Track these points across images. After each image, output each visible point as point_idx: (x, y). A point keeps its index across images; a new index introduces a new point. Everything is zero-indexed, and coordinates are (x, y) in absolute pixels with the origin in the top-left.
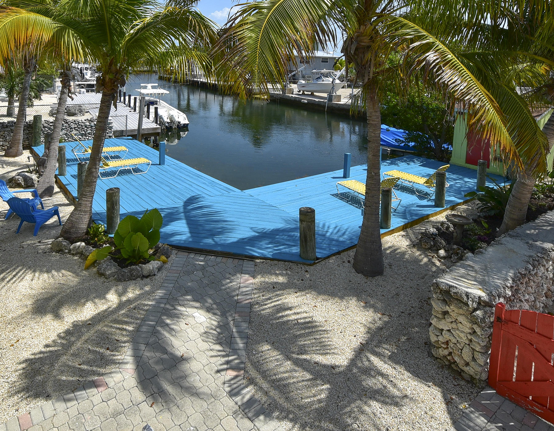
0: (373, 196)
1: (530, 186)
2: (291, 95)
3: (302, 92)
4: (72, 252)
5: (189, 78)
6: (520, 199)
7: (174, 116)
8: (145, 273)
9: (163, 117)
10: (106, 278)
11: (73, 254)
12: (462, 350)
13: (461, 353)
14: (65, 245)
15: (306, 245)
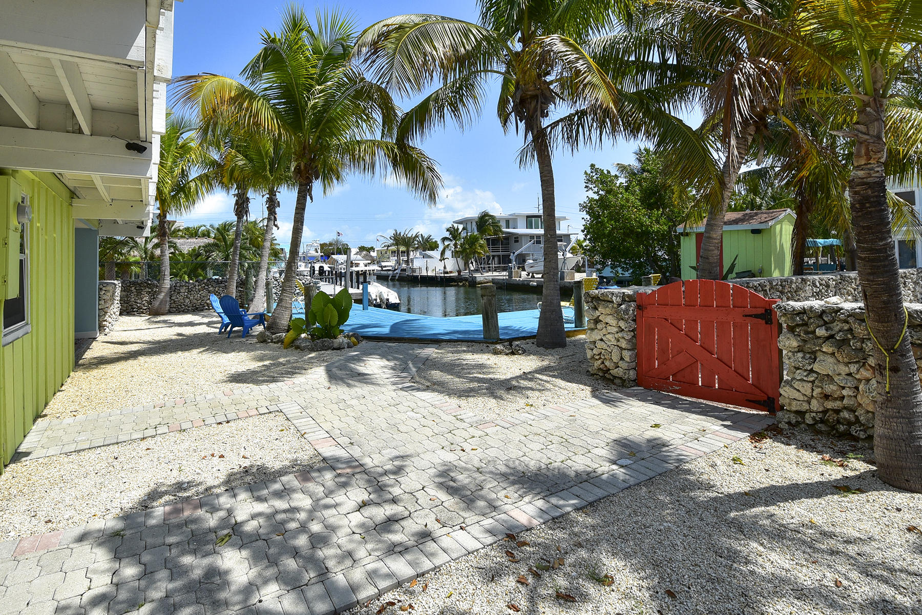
0: (550, 261)
1: (715, 239)
2: (518, 279)
3: (531, 274)
4: (274, 340)
5: (408, 273)
6: (708, 259)
7: (383, 293)
8: (336, 345)
9: (371, 294)
10: (302, 350)
11: (275, 343)
12: (611, 353)
13: (611, 356)
14: (268, 336)
15: (488, 322)
